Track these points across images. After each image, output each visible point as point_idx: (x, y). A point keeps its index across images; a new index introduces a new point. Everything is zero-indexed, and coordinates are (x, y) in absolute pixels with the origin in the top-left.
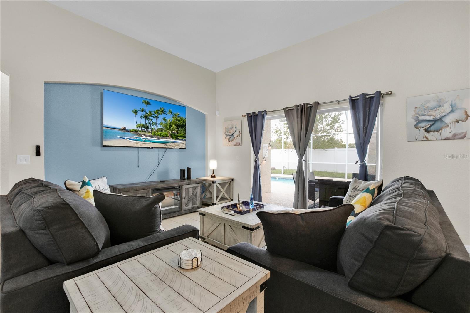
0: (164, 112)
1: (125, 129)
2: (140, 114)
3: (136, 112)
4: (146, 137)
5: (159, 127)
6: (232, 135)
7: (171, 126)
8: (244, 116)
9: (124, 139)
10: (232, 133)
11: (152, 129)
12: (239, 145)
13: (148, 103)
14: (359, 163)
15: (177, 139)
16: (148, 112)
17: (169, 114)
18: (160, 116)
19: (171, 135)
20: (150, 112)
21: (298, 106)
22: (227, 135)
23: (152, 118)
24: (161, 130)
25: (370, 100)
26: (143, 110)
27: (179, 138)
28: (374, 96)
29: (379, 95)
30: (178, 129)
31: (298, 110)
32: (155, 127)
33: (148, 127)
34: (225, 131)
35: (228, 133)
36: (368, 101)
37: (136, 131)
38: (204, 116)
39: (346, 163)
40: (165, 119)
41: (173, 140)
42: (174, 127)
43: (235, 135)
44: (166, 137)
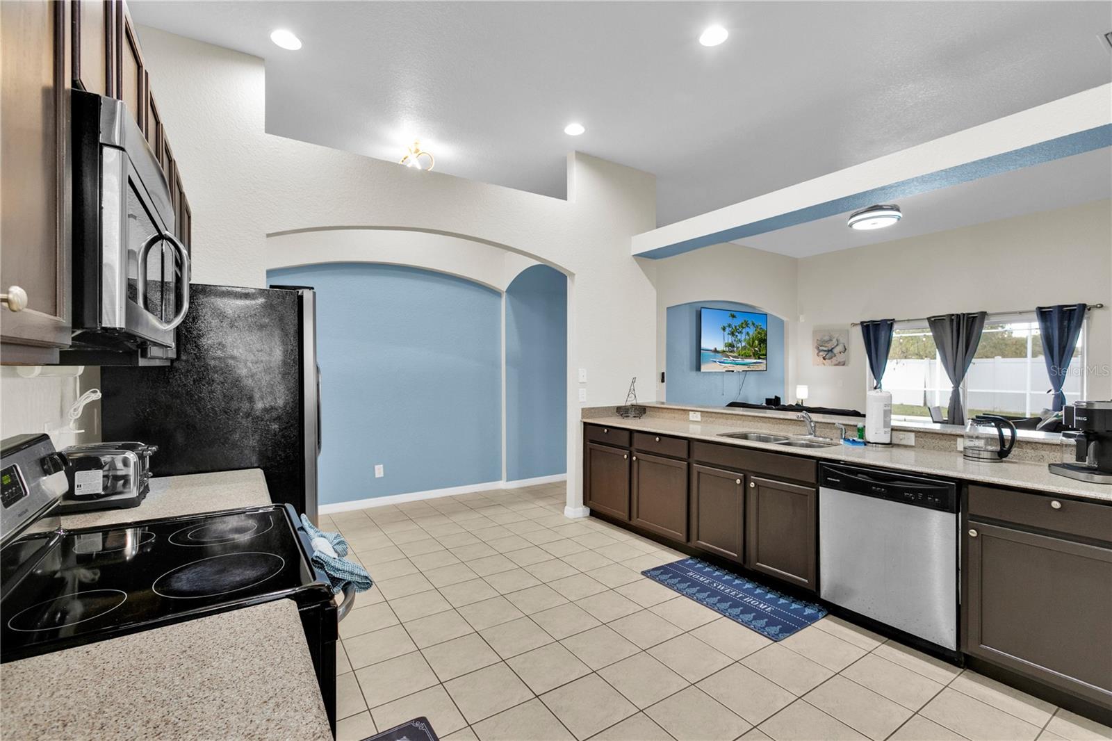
0: (747, 325)
1: (716, 351)
2: (728, 330)
3: (724, 329)
4: (732, 358)
5: (743, 344)
6: (831, 351)
7: (753, 342)
8: (855, 325)
9: (715, 362)
10: (830, 349)
11: (738, 348)
12: (844, 365)
13: (733, 316)
14: (1053, 392)
15: (759, 358)
16: (734, 327)
17: (752, 327)
18: (744, 331)
19: (753, 353)
20: (736, 327)
21: (953, 315)
22: (820, 351)
23: (737, 334)
24: (744, 348)
25: (1070, 313)
26: (730, 326)
27: (761, 357)
28: (1075, 309)
29: (1083, 308)
30: (760, 344)
31: (952, 320)
32: (739, 345)
33: (733, 346)
34: (816, 344)
35: (821, 348)
36: (1066, 315)
37: (724, 351)
38: (782, 322)
39: (1028, 392)
40: (748, 334)
41: (755, 361)
42: (756, 342)
43: (836, 351)
44: (748, 357)
